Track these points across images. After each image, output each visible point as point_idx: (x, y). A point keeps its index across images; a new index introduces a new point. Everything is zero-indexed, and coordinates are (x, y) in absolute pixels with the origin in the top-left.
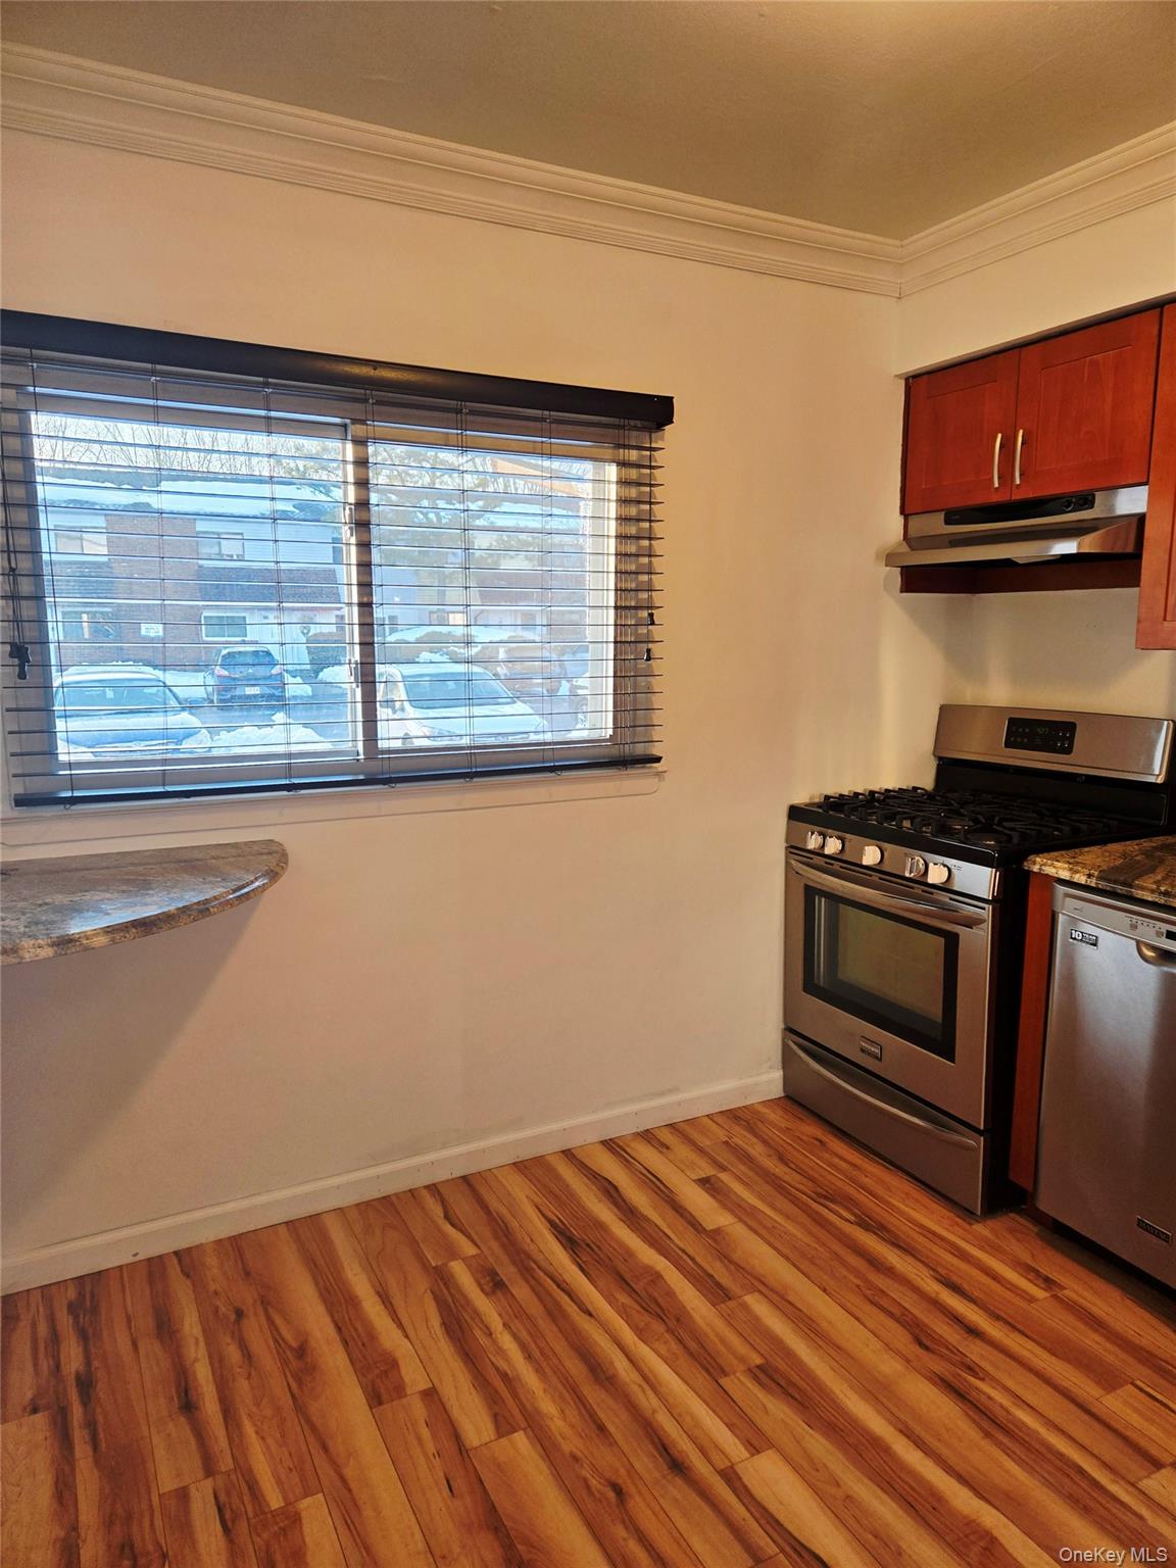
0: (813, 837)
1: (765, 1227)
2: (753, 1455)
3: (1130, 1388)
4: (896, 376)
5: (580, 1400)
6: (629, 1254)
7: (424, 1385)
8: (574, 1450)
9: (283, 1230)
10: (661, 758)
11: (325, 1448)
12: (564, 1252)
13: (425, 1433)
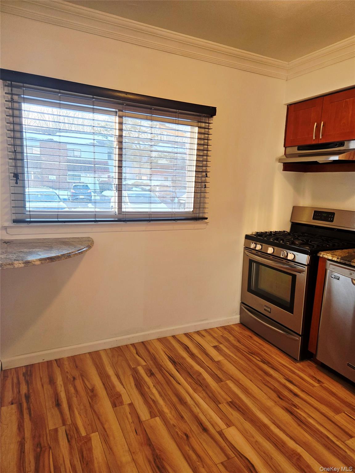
0: (253, 244)
1: (233, 361)
2: (228, 427)
3: (343, 414)
4: (284, 104)
5: (176, 409)
6: (192, 367)
7: (129, 402)
8: (174, 423)
9: (88, 356)
10: (207, 218)
11: (99, 419)
12: (172, 366)
13: (129, 416)
